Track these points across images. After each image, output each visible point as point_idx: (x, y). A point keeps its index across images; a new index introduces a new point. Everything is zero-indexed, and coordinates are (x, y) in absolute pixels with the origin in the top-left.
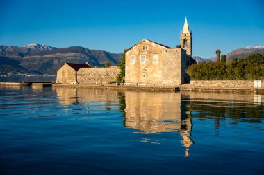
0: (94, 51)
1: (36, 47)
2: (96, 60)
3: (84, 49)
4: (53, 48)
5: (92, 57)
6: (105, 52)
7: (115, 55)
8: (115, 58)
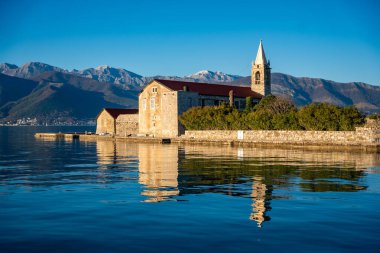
0: (304, 80)
1: (207, 76)
2: (307, 96)
3: (285, 76)
4: (235, 77)
5: (299, 91)
6: (323, 81)
7: (343, 85)
8: (342, 91)
